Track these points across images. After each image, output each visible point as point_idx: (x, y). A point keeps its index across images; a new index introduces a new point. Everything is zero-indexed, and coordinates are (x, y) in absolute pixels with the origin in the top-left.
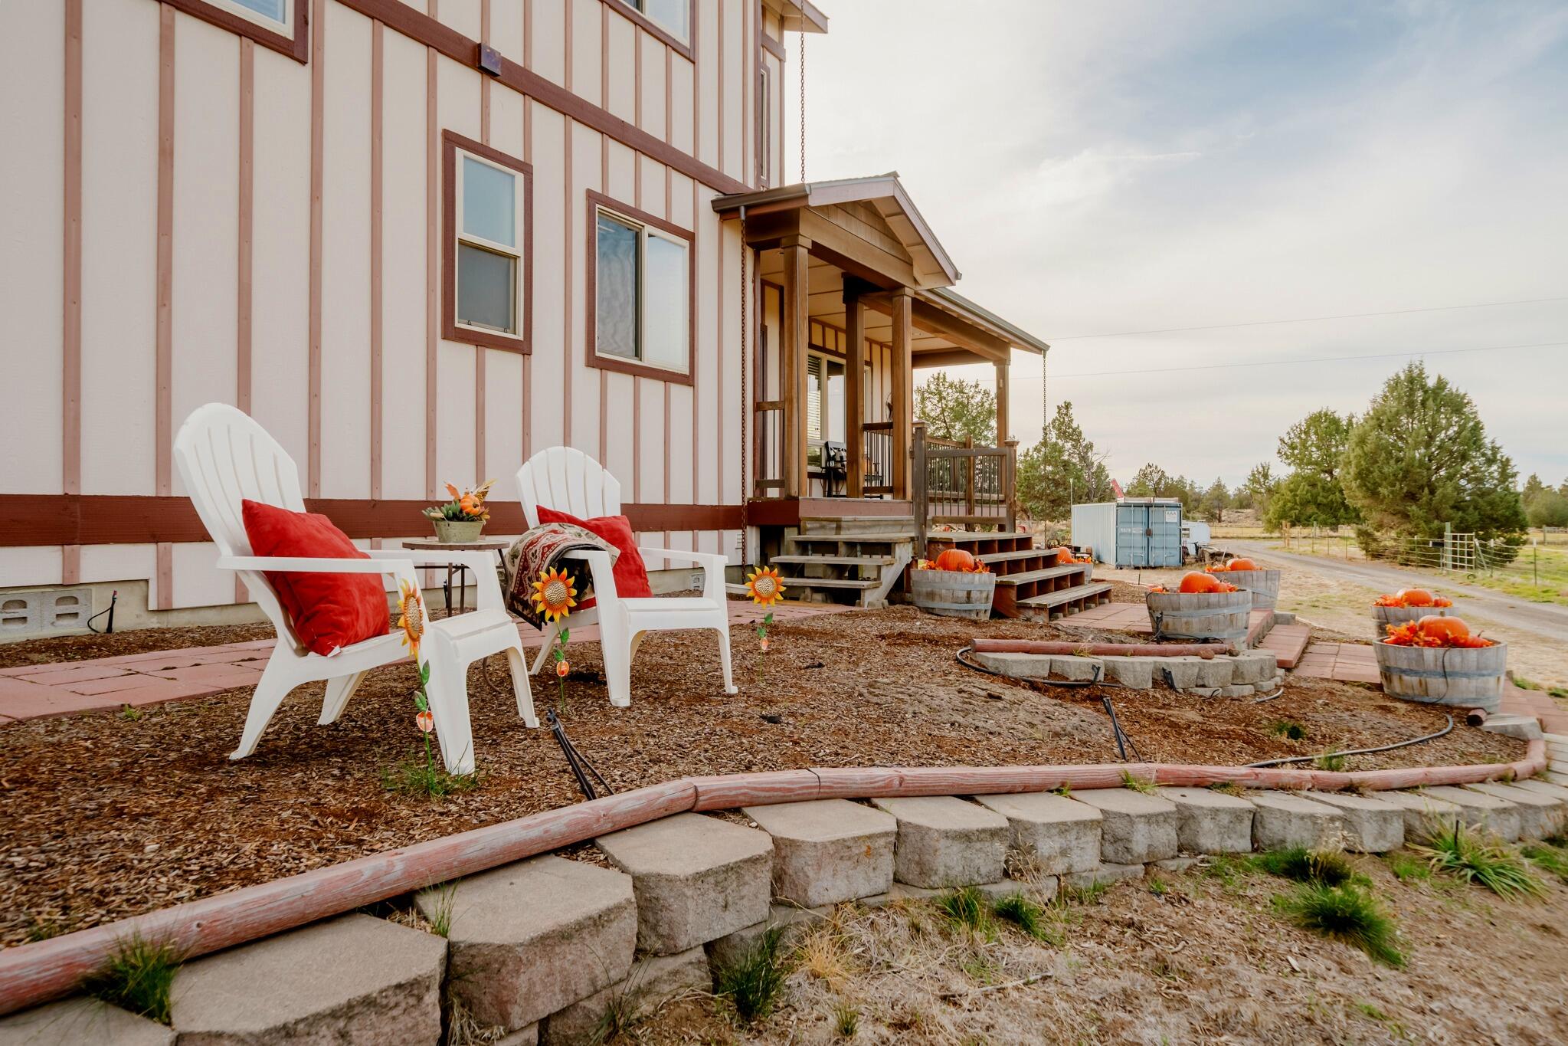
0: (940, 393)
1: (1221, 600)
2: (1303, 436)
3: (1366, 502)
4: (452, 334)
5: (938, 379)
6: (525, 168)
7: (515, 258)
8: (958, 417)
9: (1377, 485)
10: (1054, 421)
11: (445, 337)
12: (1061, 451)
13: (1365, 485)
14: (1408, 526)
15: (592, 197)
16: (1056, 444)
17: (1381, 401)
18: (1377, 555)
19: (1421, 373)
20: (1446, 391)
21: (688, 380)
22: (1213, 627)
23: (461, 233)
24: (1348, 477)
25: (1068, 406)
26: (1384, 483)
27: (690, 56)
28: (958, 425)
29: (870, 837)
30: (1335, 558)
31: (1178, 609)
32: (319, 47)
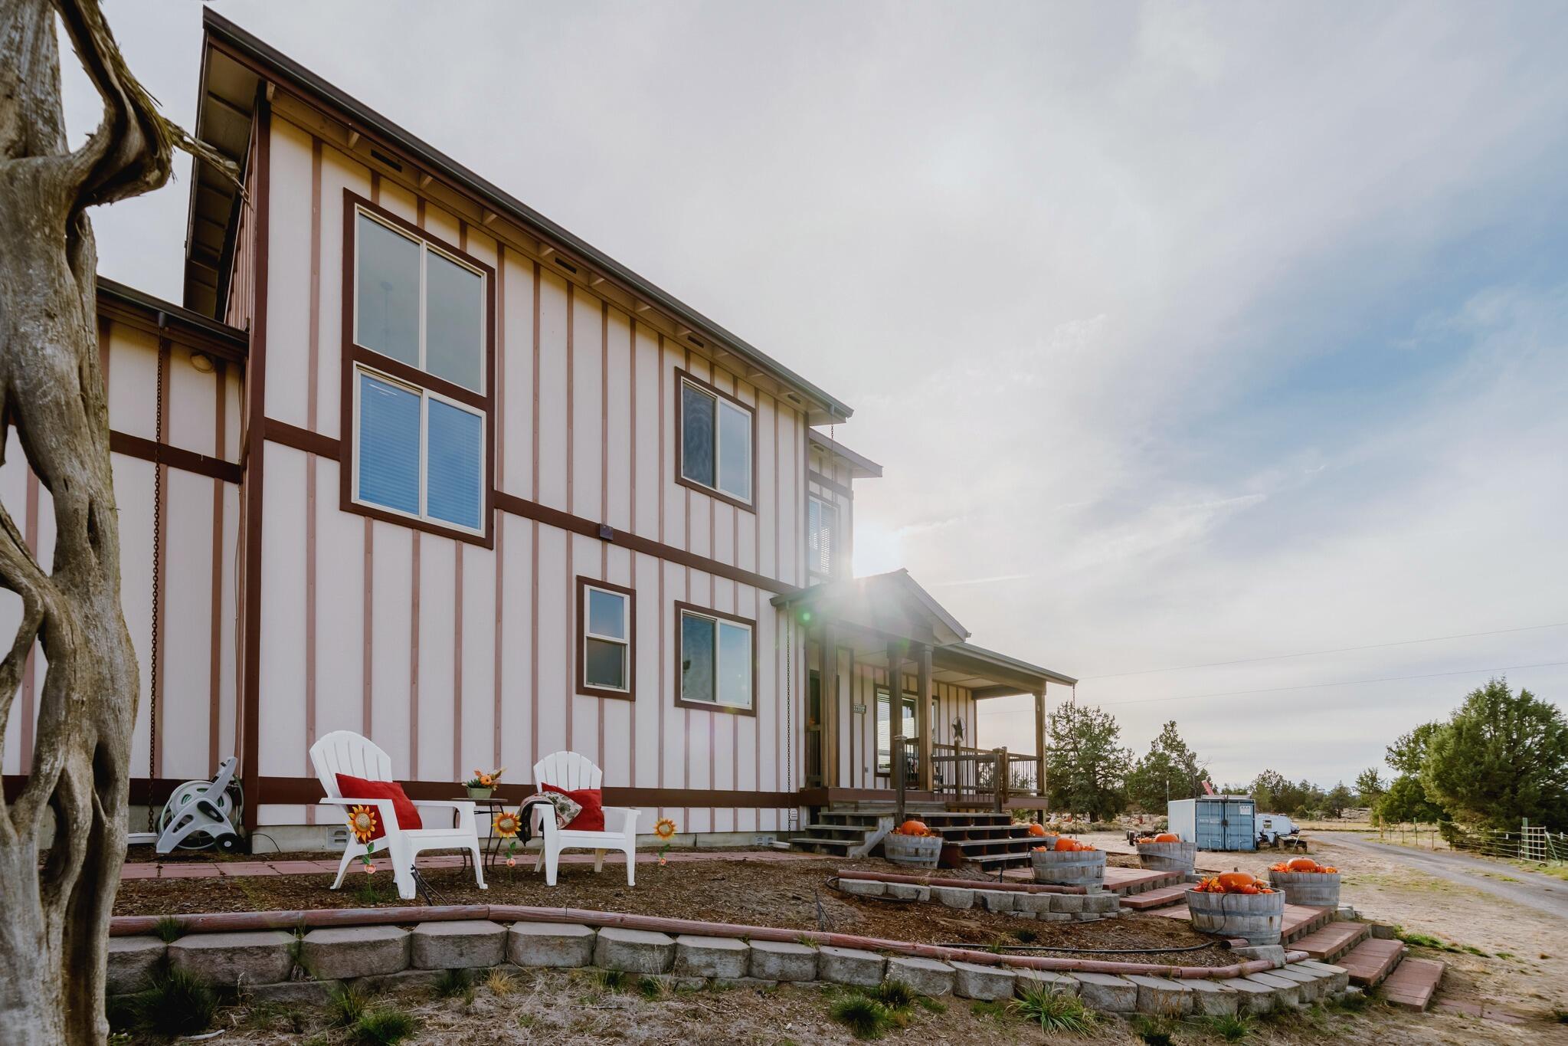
0: (1068, 717)
1: (1074, 856)
2: (1412, 745)
3: (1447, 799)
4: (581, 690)
5: (1066, 706)
6: (632, 592)
7: (625, 645)
8: (1082, 735)
9: (1455, 785)
10: (1161, 736)
11: (578, 692)
12: (1167, 759)
13: (1444, 786)
14: (1490, 821)
15: (678, 605)
16: (1162, 754)
17: (1461, 713)
18: (1461, 846)
19: (1504, 687)
20: (1532, 703)
21: (752, 713)
22: (1069, 876)
23: (587, 633)
24: (1427, 778)
25: (1173, 724)
26: (1463, 784)
27: (752, 509)
28: (1084, 741)
29: (563, 937)
30: (1422, 848)
31: (1045, 862)
32: (500, 540)
